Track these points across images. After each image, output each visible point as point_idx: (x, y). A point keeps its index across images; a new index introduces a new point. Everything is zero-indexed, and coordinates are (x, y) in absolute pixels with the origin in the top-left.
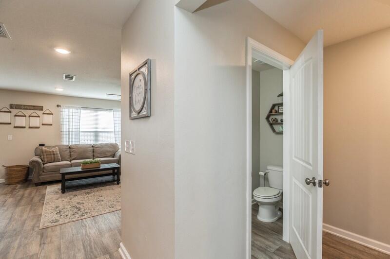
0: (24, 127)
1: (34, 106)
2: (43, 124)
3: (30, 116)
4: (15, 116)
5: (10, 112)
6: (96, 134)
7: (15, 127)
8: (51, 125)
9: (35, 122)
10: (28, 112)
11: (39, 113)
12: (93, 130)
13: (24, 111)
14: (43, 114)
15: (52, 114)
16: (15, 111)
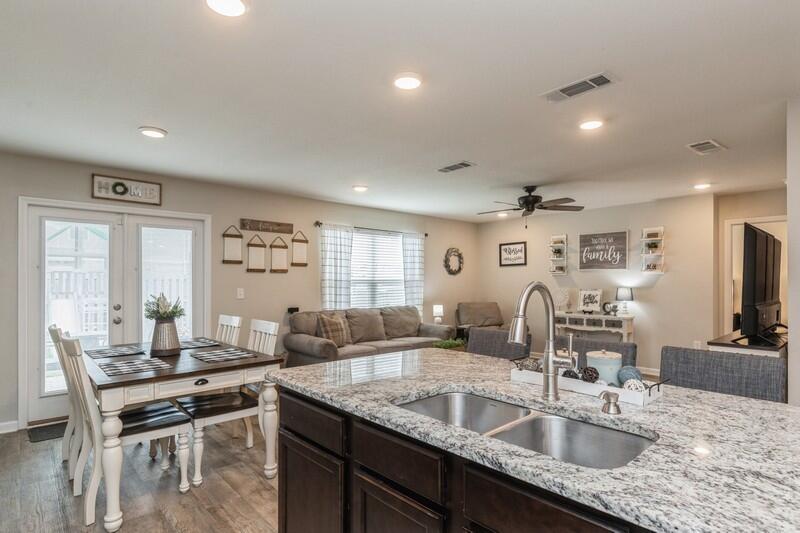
0: (263, 271)
1: (279, 225)
2: (293, 264)
3: (271, 246)
4: (249, 245)
5: (241, 236)
6: (373, 284)
7: (249, 270)
8: (305, 265)
9: (280, 259)
10: (268, 237)
11: (287, 238)
12: (368, 277)
13: (263, 235)
14: (293, 240)
15: (306, 242)
16: (248, 235)
